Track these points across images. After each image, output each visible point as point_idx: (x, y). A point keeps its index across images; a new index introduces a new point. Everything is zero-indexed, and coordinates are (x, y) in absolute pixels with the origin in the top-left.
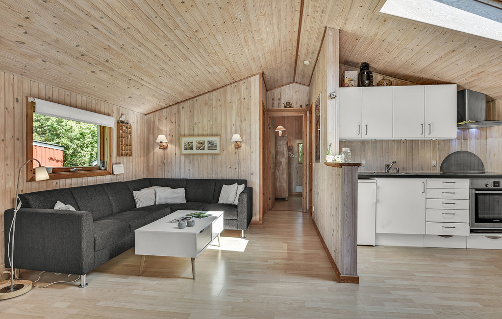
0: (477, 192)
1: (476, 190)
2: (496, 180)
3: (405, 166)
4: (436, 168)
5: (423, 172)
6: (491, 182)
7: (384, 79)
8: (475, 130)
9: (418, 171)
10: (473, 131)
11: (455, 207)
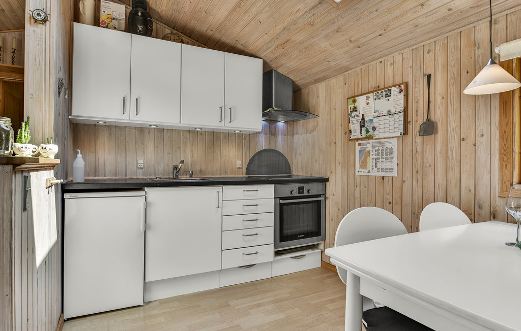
0: (282, 201)
1: (281, 198)
2: (301, 185)
3: (203, 168)
4: (241, 170)
5: (227, 176)
6: (295, 187)
7: (172, 33)
8: (282, 123)
9: (220, 175)
10: (281, 124)
11: (259, 224)
